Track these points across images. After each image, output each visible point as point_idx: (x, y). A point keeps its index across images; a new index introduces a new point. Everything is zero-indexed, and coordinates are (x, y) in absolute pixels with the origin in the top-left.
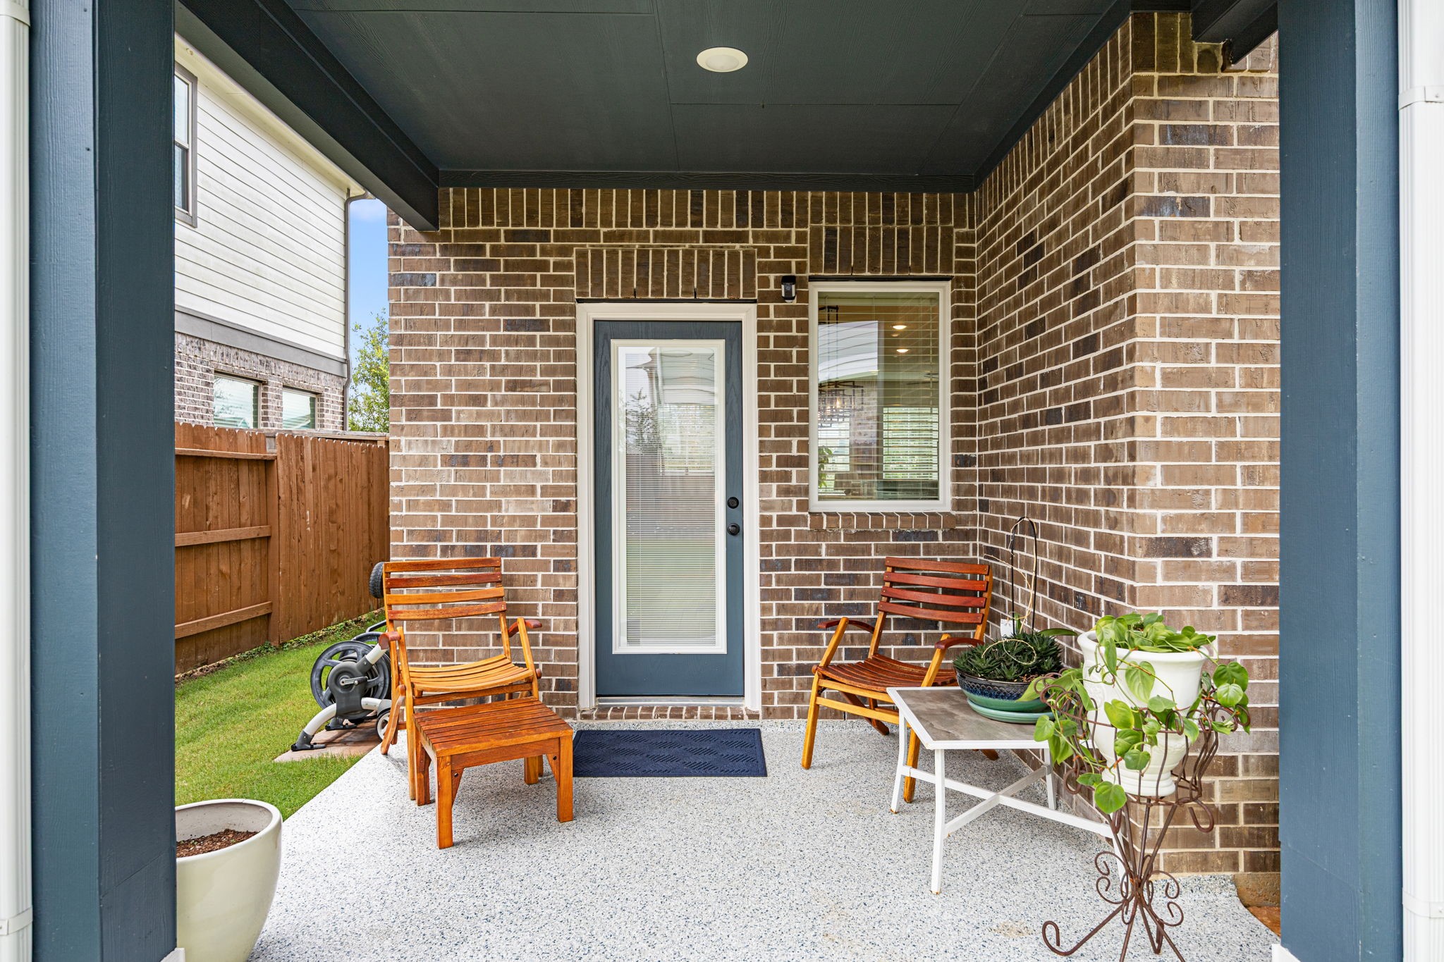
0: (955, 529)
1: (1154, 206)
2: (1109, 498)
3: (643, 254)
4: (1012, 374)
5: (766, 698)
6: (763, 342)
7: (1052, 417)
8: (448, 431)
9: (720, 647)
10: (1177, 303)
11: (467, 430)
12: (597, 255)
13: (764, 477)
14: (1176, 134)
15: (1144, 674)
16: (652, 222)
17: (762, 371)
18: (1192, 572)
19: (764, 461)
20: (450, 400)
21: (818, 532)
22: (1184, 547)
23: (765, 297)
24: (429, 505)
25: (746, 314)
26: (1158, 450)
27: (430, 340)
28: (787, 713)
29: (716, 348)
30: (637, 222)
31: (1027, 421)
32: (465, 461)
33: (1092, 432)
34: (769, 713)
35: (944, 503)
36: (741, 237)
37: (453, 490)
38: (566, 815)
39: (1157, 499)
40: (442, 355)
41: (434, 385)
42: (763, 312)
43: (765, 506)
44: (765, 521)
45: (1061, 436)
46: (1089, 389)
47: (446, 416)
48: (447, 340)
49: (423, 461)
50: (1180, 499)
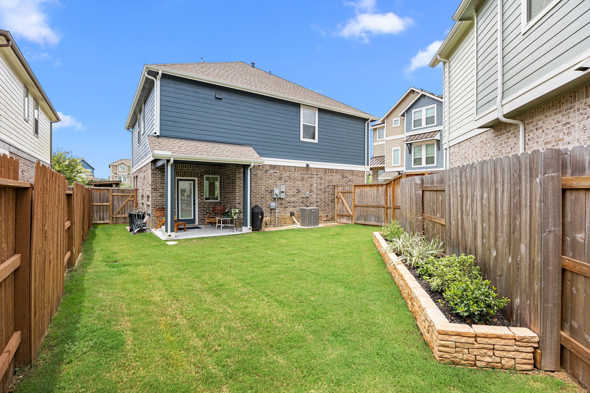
0: (220, 203)
1: (238, 178)
2: (234, 200)
3: (184, 172)
4: (227, 187)
5: (199, 223)
6: (198, 182)
7: (230, 192)
8: (159, 192)
9: (192, 218)
10: (239, 185)
11: (162, 192)
12: (179, 171)
13: (198, 198)
14: (239, 172)
15: (235, 211)
16: (185, 168)
17: (198, 186)
18: (240, 205)
19: (198, 196)
20: (159, 189)
21: (205, 204)
22: (239, 203)
23: (199, 177)
24: (157, 202)
25: (196, 179)
26: (238, 196)
27: (157, 181)
28: (201, 224)
29: (192, 182)
30: (183, 168)
31: (228, 192)
32: (161, 196)
33: (233, 194)
34: (199, 225)
35: (219, 200)
36: (196, 170)
37: (160, 200)
38: (185, 231)
39: (238, 200)
40: (159, 183)
41: (157, 187)
42: (198, 179)
43: (199, 201)
44: (199, 203)
45: (231, 194)
46: (233, 191)
47: (159, 191)
48: (159, 181)
49: (156, 196)
50: (239, 200)
